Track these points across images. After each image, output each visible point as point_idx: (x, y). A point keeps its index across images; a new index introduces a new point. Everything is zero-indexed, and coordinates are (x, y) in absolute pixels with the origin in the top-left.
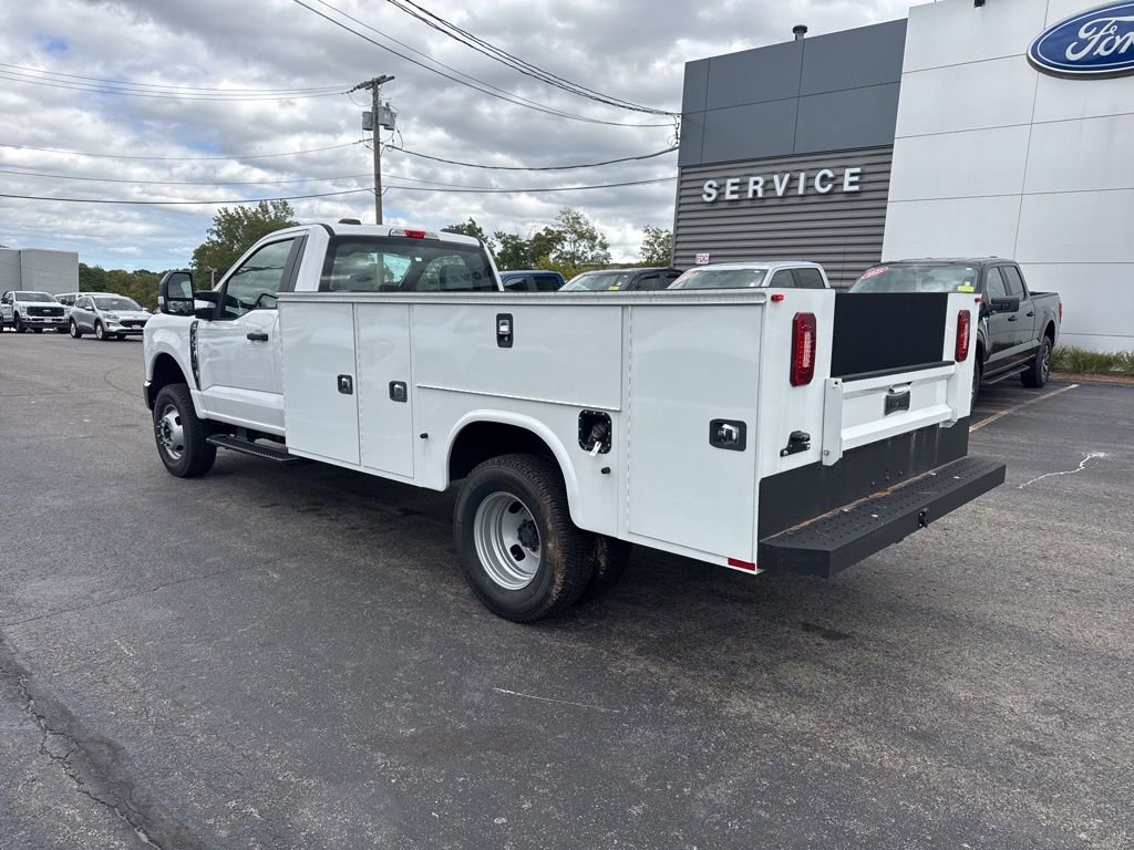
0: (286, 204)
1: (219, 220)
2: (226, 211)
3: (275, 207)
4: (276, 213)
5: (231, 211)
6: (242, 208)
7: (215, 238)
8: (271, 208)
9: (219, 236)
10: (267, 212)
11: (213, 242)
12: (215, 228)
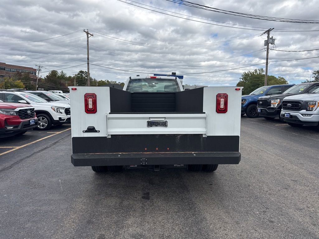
0: (262, 69)
1: (243, 75)
2: (245, 73)
3: (259, 71)
4: (259, 72)
5: (246, 73)
6: (250, 71)
7: (241, 80)
8: (258, 71)
9: (243, 80)
10: (257, 72)
11: (241, 81)
12: (242, 77)
